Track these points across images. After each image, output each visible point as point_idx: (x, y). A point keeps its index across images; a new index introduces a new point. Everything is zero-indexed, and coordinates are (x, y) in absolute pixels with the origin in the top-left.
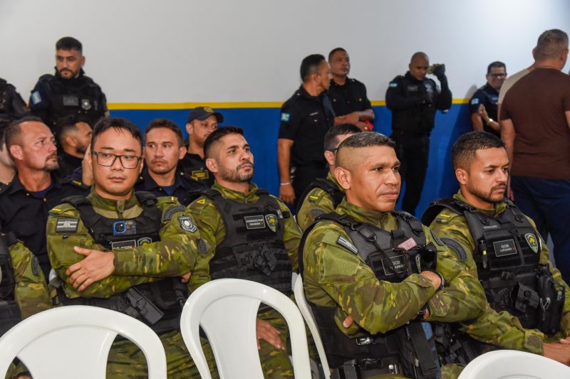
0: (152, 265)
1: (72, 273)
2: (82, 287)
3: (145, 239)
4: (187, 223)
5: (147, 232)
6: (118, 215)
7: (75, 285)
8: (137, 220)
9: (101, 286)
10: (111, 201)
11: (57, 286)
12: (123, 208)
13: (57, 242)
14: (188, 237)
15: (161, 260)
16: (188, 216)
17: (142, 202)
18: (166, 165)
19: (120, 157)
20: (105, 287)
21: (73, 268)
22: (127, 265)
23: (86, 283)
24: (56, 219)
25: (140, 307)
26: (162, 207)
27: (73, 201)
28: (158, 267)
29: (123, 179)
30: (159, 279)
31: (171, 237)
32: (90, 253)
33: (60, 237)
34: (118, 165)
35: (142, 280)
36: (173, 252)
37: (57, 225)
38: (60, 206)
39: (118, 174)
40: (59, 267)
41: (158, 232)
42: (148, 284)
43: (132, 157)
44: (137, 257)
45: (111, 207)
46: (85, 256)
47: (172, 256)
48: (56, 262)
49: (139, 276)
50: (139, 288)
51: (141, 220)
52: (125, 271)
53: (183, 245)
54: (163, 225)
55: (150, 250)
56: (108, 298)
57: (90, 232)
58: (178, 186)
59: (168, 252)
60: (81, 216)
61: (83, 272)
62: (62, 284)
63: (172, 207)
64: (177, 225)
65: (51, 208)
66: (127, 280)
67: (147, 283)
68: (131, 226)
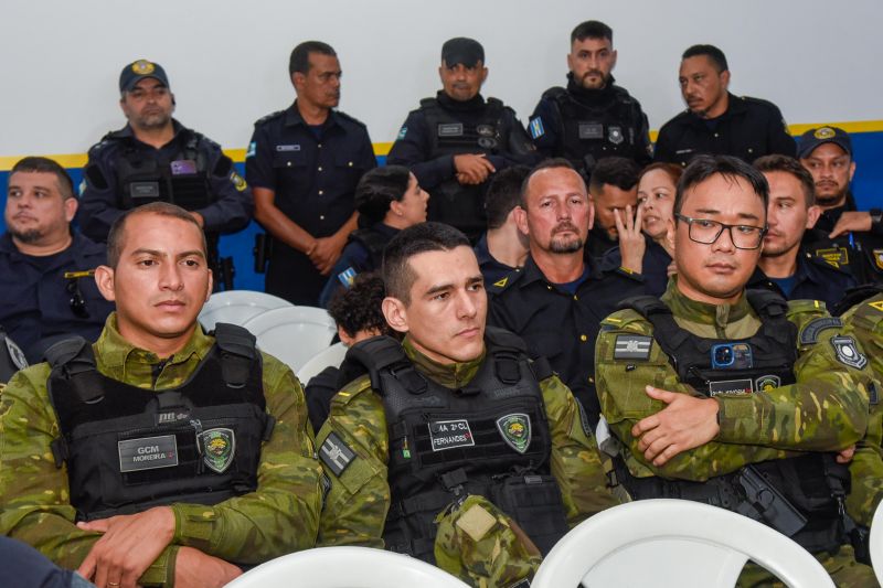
0: (787, 427)
1: (643, 433)
2: (661, 459)
3: (768, 379)
4: (847, 351)
5: (772, 364)
6: (717, 331)
7: (649, 454)
8: (752, 341)
9: (694, 459)
10: (705, 306)
11: (614, 454)
12: (726, 319)
13: (616, 377)
14: (853, 377)
15: (803, 419)
16: (848, 338)
17: (759, 310)
18: (782, 240)
19: (730, 227)
20: (701, 461)
21: (645, 423)
22: (741, 425)
23: (669, 452)
24: (614, 336)
25: (764, 503)
26: (798, 319)
27: (641, 305)
28: (798, 431)
29: (733, 268)
30: (797, 454)
31: (819, 376)
32: (674, 399)
33: (621, 368)
34: (725, 243)
35: (766, 454)
36: (826, 405)
37: (615, 346)
38: (620, 313)
39: (724, 260)
40: (619, 420)
41: (791, 364)
42: (776, 461)
43: (751, 228)
44: (759, 411)
45: (704, 318)
46: (665, 404)
47: (824, 412)
48: (615, 412)
49: (762, 446)
50: (760, 469)
51: (759, 342)
52: (737, 434)
53: (843, 391)
54: (800, 353)
55: (782, 399)
56: (704, 483)
57: (671, 361)
58: (802, 278)
59: (818, 404)
60: (653, 333)
61: (662, 433)
62: (622, 451)
63: (816, 321)
64: (830, 353)
65: (606, 316)
66: (739, 452)
67: (774, 461)
68: (743, 353)
